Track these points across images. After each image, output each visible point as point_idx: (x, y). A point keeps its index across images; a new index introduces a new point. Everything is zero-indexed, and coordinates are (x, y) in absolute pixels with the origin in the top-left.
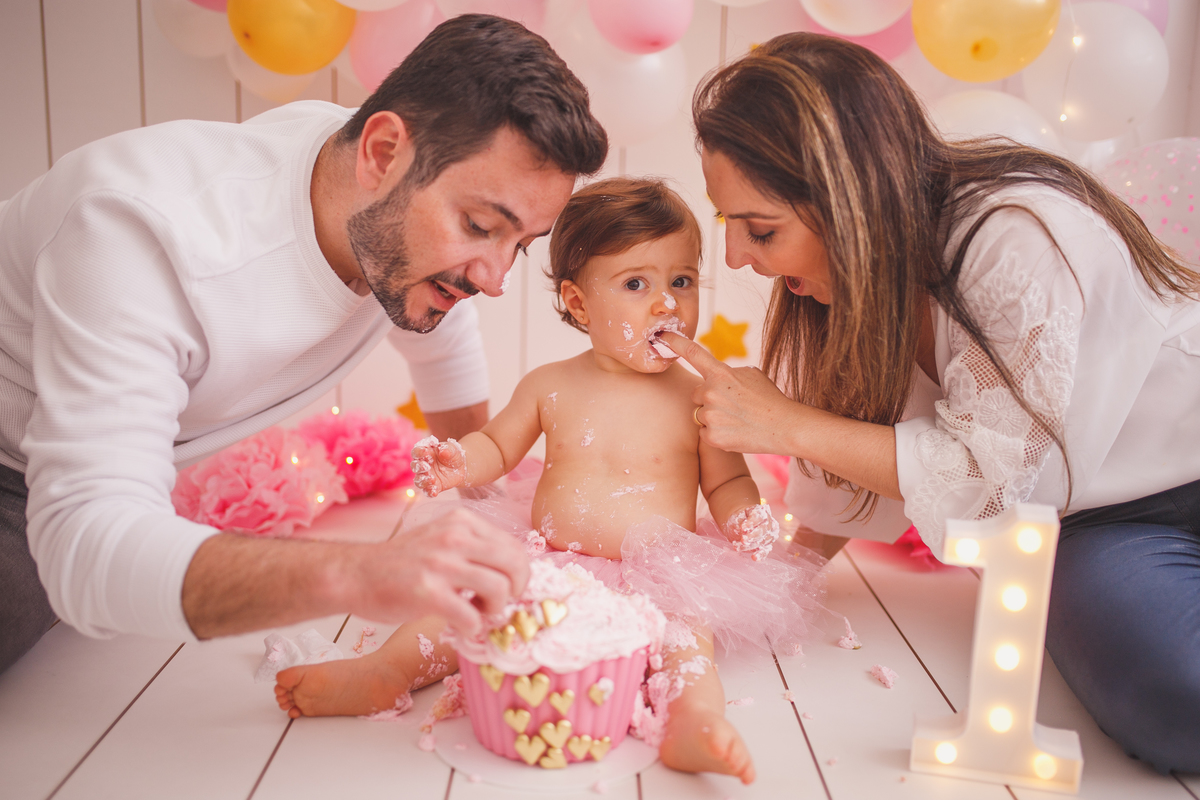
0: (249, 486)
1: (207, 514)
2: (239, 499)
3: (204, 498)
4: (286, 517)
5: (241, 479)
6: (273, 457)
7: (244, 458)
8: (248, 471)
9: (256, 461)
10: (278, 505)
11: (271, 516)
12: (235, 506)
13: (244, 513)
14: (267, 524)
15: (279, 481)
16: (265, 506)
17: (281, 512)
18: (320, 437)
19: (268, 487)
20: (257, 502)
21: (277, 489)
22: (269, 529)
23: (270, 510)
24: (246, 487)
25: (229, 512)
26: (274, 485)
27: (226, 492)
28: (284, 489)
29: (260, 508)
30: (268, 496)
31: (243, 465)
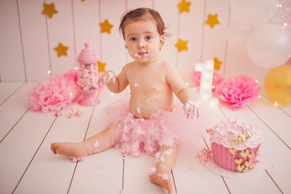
0: (53, 93)
1: (41, 102)
2: (50, 97)
3: (40, 97)
4: (64, 101)
5: (50, 91)
6: (59, 84)
7: (51, 85)
8: (52, 89)
9: (54, 86)
10: (61, 97)
11: (60, 101)
12: (49, 99)
13: (52, 101)
14: (58, 103)
15: (61, 91)
16: (58, 98)
17: (62, 100)
18: (72, 77)
19: (58, 93)
20: (55, 97)
21: (61, 93)
22: (59, 105)
23: (59, 99)
24: (52, 93)
25: (48, 101)
26: (60, 92)
27: (46, 96)
28: (62, 93)
29: (56, 99)
30: (58, 96)
31: (51, 87)
